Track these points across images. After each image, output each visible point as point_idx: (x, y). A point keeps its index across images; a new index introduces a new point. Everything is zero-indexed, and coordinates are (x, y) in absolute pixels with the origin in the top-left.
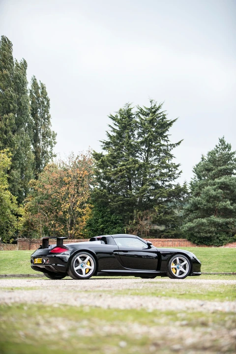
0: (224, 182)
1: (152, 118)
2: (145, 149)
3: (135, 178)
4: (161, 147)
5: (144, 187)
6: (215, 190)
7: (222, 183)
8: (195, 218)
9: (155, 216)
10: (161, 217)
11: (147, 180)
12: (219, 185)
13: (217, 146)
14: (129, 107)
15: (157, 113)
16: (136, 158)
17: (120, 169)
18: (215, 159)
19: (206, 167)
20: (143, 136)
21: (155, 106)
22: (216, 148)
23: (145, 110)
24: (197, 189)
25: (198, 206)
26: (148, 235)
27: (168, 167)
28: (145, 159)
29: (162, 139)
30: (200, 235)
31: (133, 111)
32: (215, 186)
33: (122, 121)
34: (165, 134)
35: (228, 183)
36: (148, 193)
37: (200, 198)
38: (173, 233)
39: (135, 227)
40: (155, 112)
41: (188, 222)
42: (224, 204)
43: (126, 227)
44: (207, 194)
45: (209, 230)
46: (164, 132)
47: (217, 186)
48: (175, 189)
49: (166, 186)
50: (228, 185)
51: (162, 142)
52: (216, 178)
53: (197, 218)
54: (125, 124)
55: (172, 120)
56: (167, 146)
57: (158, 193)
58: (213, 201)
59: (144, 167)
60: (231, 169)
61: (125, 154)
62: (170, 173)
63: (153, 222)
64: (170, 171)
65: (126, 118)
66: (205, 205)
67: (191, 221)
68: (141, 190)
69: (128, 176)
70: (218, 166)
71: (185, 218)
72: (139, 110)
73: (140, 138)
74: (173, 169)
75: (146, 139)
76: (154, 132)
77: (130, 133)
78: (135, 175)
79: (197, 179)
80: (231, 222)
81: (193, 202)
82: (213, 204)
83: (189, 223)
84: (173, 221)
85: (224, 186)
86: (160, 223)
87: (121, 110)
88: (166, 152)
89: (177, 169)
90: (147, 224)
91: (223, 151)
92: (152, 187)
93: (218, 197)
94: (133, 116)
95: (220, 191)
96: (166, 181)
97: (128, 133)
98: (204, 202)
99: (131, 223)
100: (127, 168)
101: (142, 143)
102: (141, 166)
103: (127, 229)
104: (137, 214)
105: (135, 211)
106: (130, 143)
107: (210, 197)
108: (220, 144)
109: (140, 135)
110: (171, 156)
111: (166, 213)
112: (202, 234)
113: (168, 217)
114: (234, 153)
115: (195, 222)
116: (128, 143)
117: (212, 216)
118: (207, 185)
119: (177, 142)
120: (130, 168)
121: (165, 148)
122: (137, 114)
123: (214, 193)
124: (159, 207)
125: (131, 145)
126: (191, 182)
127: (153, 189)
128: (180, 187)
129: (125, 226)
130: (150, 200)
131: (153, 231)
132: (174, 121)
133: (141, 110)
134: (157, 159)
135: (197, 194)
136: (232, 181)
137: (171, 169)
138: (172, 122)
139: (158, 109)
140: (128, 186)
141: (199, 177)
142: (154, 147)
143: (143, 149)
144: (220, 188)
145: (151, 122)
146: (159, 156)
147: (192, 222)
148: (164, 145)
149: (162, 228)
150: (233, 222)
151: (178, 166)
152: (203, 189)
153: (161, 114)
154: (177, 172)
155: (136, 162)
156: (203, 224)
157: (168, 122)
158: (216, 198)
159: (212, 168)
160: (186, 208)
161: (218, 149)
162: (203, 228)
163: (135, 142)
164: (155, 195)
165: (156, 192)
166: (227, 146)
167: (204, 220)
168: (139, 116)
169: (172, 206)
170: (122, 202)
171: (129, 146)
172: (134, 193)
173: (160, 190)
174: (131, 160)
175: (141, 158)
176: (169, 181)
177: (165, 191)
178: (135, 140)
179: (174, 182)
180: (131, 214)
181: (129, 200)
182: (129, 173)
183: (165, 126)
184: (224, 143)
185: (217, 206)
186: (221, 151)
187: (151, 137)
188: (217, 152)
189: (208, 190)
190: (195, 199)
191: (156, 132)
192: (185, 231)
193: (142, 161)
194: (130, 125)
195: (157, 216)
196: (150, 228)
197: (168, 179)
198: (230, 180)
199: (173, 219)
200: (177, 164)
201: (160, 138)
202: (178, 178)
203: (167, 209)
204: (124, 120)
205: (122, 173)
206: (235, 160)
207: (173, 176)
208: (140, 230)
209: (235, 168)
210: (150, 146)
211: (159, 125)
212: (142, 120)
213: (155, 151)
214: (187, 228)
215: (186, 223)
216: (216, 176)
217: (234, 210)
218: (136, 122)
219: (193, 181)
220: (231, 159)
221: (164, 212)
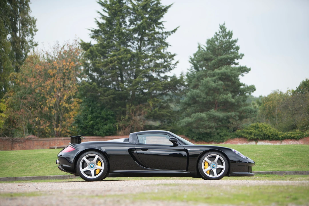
0: (225, 73)
1: (145, 3)
2: (137, 38)
3: (128, 69)
4: (156, 35)
5: (137, 79)
6: (215, 82)
7: (222, 74)
8: (193, 113)
9: (150, 111)
10: (155, 112)
11: (140, 71)
12: (220, 76)
13: (216, 33)
16: (128, 48)
17: (111, 60)
18: (214, 48)
19: (205, 56)
20: (135, 23)
22: (216, 35)
24: (195, 80)
25: (197, 99)
27: (163, 57)
28: (138, 48)
29: (157, 26)
32: (215, 78)
33: (112, 7)
34: (159, 21)
35: (229, 74)
36: (142, 85)
37: (198, 91)
39: (128, 123)
41: (186, 116)
42: (225, 96)
43: (118, 123)
44: (206, 86)
45: (209, 125)
46: (159, 18)
47: (216, 77)
48: (171, 81)
49: (162, 78)
50: (229, 76)
51: (157, 30)
52: (216, 68)
53: (195, 112)
54: (115, 10)
55: (168, 5)
56: (162, 34)
57: (153, 86)
58: (212, 94)
59: (138, 57)
60: (233, 59)
61: (116, 43)
62: (166, 64)
63: (148, 118)
64: (165, 61)
65: (116, 3)
66: (204, 98)
67: (189, 115)
68: (134, 82)
69: (119, 67)
70: (218, 56)
71: (182, 113)
73: (132, 25)
74: (168, 60)
75: (139, 26)
76: (147, 18)
77: (121, 20)
78: (128, 66)
79: (194, 70)
80: (233, 116)
81: (191, 94)
82: (213, 97)
83: (187, 118)
84: (169, 116)
85: (224, 77)
86: (155, 117)
88: (160, 40)
89: (173, 59)
90: (141, 119)
91: (224, 38)
92: (146, 80)
93: (219, 89)
94: (124, 2)
95: (220, 82)
96: (161, 72)
97: (119, 20)
98: (203, 95)
99: (123, 119)
100: (118, 59)
101: (135, 31)
102: (133, 56)
103: (119, 125)
104: (129, 109)
105: (127, 106)
106: (122, 32)
107: (210, 89)
108: (221, 30)
109: (132, 22)
110: (167, 45)
111: (162, 107)
112: (201, 130)
113: (164, 112)
114: (235, 41)
115: (194, 116)
116: (119, 31)
117: (211, 110)
118: (206, 76)
119: (173, 29)
120: (122, 58)
121: (160, 36)
123: (214, 85)
124: (154, 101)
125: (123, 34)
126: (188, 73)
127: (146, 82)
128: (176, 78)
129: (117, 122)
130: (143, 93)
131: (148, 127)
134: (150, 48)
135: (196, 87)
136: (233, 72)
137: (166, 59)
138: (167, 8)
140: (120, 79)
141: (196, 67)
142: (147, 35)
143: (135, 38)
144: (220, 79)
145: (145, 7)
146: (153, 44)
147: (190, 117)
148: (158, 33)
149: (157, 124)
150: (235, 116)
151: (174, 55)
152: (201, 81)
154: (173, 62)
155: (129, 51)
156: (201, 119)
157: (163, 8)
158: (216, 90)
159: (212, 57)
160: (184, 101)
161: (218, 37)
162: (202, 123)
163: (127, 30)
164: (150, 88)
165: (150, 85)
166: (229, 33)
167: (203, 115)
168: (131, 1)
169: (167, 100)
170: (113, 96)
171: (120, 34)
172: (126, 85)
173: (155, 83)
174: (122, 50)
175: (133, 47)
176: (164, 73)
177: (160, 84)
178: (127, 28)
179: (170, 74)
180: (123, 109)
181: (120, 94)
182: (120, 64)
183: (160, 12)
184: (225, 30)
185: (217, 99)
186: (221, 39)
187: (145, 24)
188: (217, 39)
189: (208, 82)
190: (193, 92)
191: (149, 18)
192: (182, 127)
193: (134, 51)
194: (121, 11)
195: (152, 111)
196: (144, 124)
197: (163, 70)
198: (232, 71)
199: (169, 114)
200: (172, 54)
201: (153, 26)
202: (174, 69)
203: (162, 103)
204: (114, 5)
205: (113, 64)
206: (237, 48)
207: (169, 66)
208: (133, 126)
209: (238, 58)
210: (143, 34)
211: (152, 12)
212: (134, 5)
213: (149, 40)
214: (184, 124)
215: (183, 118)
216: (216, 66)
217: (236, 104)
218: (128, 8)
219: (190, 72)
220: (232, 48)
221: (159, 106)
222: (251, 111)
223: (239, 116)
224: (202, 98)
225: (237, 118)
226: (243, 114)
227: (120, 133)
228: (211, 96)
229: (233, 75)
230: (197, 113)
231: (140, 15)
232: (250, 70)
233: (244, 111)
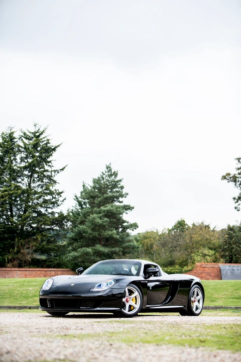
0: (110, 210)
1: (36, 142)
2: (27, 175)
3: (17, 205)
4: (45, 173)
5: (27, 214)
6: (101, 219)
7: (108, 211)
8: (79, 247)
9: (38, 245)
10: (43, 245)
11: (30, 206)
12: (106, 213)
13: (103, 173)
14: (12, 131)
15: (41, 137)
16: (18, 184)
17: (2, 195)
18: (101, 186)
19: (92, 194)
20: (26, 161)
21: (39, 130)
22: (102, 174)
23: (29, 134)
24: (77, 218)
25: (84, 235)
26: (30, 265)
27: (51, 194)
28: (27, 185)
29: (46, 165)
30: (85, 265)
31: (15, 135)
32: (101, 215)
33: (4, 145)
34: (49, 160)
35: (114, 211)
36: (31, 220)
37: (85, 227)
38: (56, 262)
39: (17, 256)
40: (39, 136)
41: (73, 251)
42: (110, 233)
43: (7, 256)
44: (93, 222)
45: (94, 260)
46: (48, 157)
47: (102, 214)
48: (59, 216)
49: (49, 213)
50: (115, 214)
51: (46, 168)
52: (102, 205)
53: (82, 247)
54: (7, 148)
55: (57, 145)
56: (51, 172)
57: (41, 221)
58: (98, 229)
59: (29, 192)
60: (118, 198)
61: (7, 179)
62: (54, 200)
63: (35, 251)
64: (53, 198)
65: (8, 142)
66: (90, 234)
67: (74, 250)
68: (23, 217)
69: (9, 202)
70: (103, 194)
71: (68, 247)
72: (22, 134)
73: (23, 163)
74: (57, 197)
75: (30, 164)
76: (38, 157)
77: (12, 158)
78: (17, 201)
79: (78, 207)
80: (117, 251)
81: (78, 230)
82: (98, 233)
83: (73, 252)
84: (56, 250)
85: (110, 214)
86: (43, 251)
87: (3, 133)
88: (49, 178)
89: (61, 196)
90: (29, 252)
91: (110, 178)
92: (35, 215)
93: (104, 226)
94: (15, 140)
95: (106, 219)
96: (50, 208)
97: (10, 157)
98: (90, 231)
99: (12, 252)
100: (9, 194)
101: (25, 168)
102: (24, 192)
103: (8, 257)
104: (18, 242)
105: (16, 239)
106: (13, 169)
107: (96, 225)
108: (107, 170)
109: (22, 160)
110: (55, 182)
111: (49, 242)
112: (86, 263)
113: (51, 246)
114: (120, 181)
115: (80, 251)
116: (10, 168)
117: (97, 246)
118: (92, 213)
119: (62, 168)
120: (13, 193)
121: (49, 174)
122: (20, 138)
123: (100, 221)
124: (42, 235)
125: (14, 171)
126: (72, 210)
127: (35, 217)
128: (63, 214)
129: (6, 254)
130: (32, 227)
131: (35, 260)
132: (58, 146)
133: (25, 134)
134: (40, 185)
135: (82, 223)
136: (118, 209)
137: (54, 196)
138: (56, 147)
139: (42, 133)
140: (9, 213)
141: (80, 204)
142: (37, 172)
143: (26, 175)
144: (106, 216)
145: (35, 146)
146: (42, 182)
147: (77, 252)
148: (47, 171)
149: (44, 257)
150: (119, 252)
151: (62, 193)
152: (88, 217)
153: (45, 139)
154: (61, 199)
155: (18, 188)
156: (87, 254)
157: (53, 148)
158: (102, 227)
159: (98, 195)
160: (70, 236)
161: (104, 176)
162: (88, 257)
163: (18, 167)
164: (38, 223)
165: (38, 220)
166: (114, 173)
167: (89, 250)
168: (22, 140)
169: (55, 235)
170: (3, 230)
171: (11, 171)
172: (16, 220)
173: (43, 218)
174: (13, 186)
175: (23, 183)
176: (52, 209)
177: (48, 219)
178: (18, 165)
179: (56, 210)
180: (13, 242)
181: (10, 227)
182: (11, 199)
183: (49, 151)
184: (111, 170)
185: (103, 235)
186: (107, 178)
187: (35, 162)
188: (103, 178)
189: (94, 218)
190: (80, 228)
191: (40, 157)
192: (68, 261)
193: (24, 187)
194: (12, 149)
195: (40, 245)
196: (32, 257)
197: (51, 206)
198: (117, 208)
199: (56, 248)
200: (60, 191)
201: (43, 164)
202: (62, 205)
203: (49, 238)
204: (6, 143)
205: (4, 199)
206: (122, 188)
207: (57, 203)
208: (21, 259)
209: (122, 196)
210: (33, 172)
211: (43, 150)
212: (25, 144)
213: (38, 177)
214: (71, 258)
215: (70, 253)
216: (102, 204)
217: (120, 240)
218: (19, 146)
219: (74, 209)
220: (118, 187)
221: (47, 240)
222: (134, 247)
223: (122, 252)
224: (88, 234)
225: (121, 254)
226: (126, 250)
227: (8, 265)
228: (97, 232)
229: (118, 212)
230: (83, 248)
231: (30, 153)
232: (133, 208)
233: (128, 247)
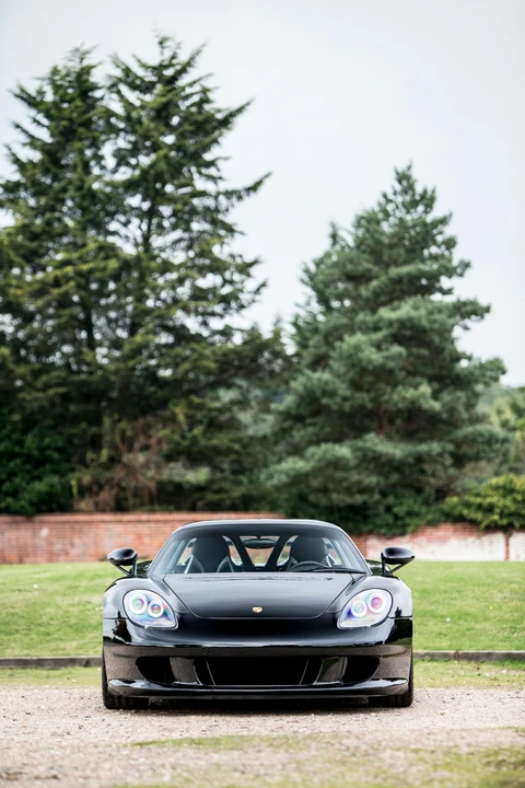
0: (410, 319)
1: (164, 100)
2: (139, 209)
3: (108, 308)
4: (196, 201)
5: (138, 338)
6: (378, 347)
7: (403, 324)
8: (310, 443)
9: (176, 437)
10: (194, 440)
11: (148, 312)
12: (395, 330)
13: (385, 196)
14: (86, 63)
15: (181, 82)
16: (111, 239)
17: (56, 277)
18: (379, 242)
19: (349, 267)
21: (173, 57)
22: (383, 201)
23: (140, 72)
24: (318, 341)
25: (325, 401)
26: (151, 502)
27: (218, 270)
28: (140, 240)
29: (200, 173)
30: (330, 499)
31: (97, 77)
32: (380, 335)
33: (60, 109)
34: (207, 157)
35: (425, 323)
36: (151, 357)
37: (326, 376)
38: (237, 492)
40: (174, 79)
41: (290, 454)
42: (410, 393)
43: (77, 475)
44: (352, 360)
45: (359, 482)
46: (206, 148)
47: (384, 332)
48: (245, 343)
49: (215, 333)
50: (425, 331)
52: (384, 304)
53: (317, 443)
54: (70, 120)
56: (216, 198)
57: (186, 359)
58: (371, 384)
59: (140, 270)
60: (434, 277)
61: (71, 223)
62: (227, 290)
63: (169, 458)
64: (225, 282)
65: (73, 99)
66: (345, 399)
67: (297, 451)
68: (127, 347)
69: (81, 298)
70: (388, 265)
71: (276, 442)
72: (118, 73)
73: (123, 169)
75: (145, 173)
76: (171, 147)
77: (89, 153)
78: (108, 296)
79: (316, 307)
80: (434, 453)
81: (305, 387)
82: (373, 395)
83: (291, 459)
84: (237, 453)
85: (408, 333)
86: (194, 458)
87: (55, 71)
88: (212, 215)
89: (249, 276)
90: (148, 462)
91: (408, 212)
92: (165, 338)
93: (391, 372)
94: (97, 94)
95: (396, 349)
96: (213, 314)
97: (81, 152)
98: (343, 389)
99: (93, 460)
100: (79, 274)
101: (131, 186)
102: (127, 265)
103: (79, 481)
104: (113, 430)
105: (107, 421)
106: (90, 189)
107: (363, 371)
108: (398, 188)
109: (122, 158)
110: (230, 230)
111: (213, 425)
112: (334, 496)
113: (221, 440)
114: (443, 221)
115: (313, 455)
116: (81, 188)
117: (367, 437)
118: (351, 329)
119: (250, 183)
120: (91, 271)
121: (210, 202)
122: (114, 85)
123: (376, 357)
124: (190, 405)
125: (92, 195)
126: (297, 317)
127: (167, 346)
128: (260, 336)
129: (73, 470)
130: (156, 380)
131: (170, 488)
132: (240, 110)
133: (127, 71)
134: (180, 240)
135: (319, 362)
136: (437, 317)
137: (227, 275)
138: (232, 115)
139: (183, 70)
140: (83, 335)
141: (323, 300)
142: (170, 200)
143: (133, 208)
144: (396, 339)
145: (162, 113)
146: (188, 229)
147: (302, 457)
148: (203, 194)
149: (200, 475)
150: (440, 454)
151: (253, 264)
152: (338, 344)
153: (197, 88)
154: (250, 285)
155: (109, 251)
156: (337, 464)
157: (219, 116)
158: (384, 375)
159: (369, 271)
160: (282, 408)
161: (390, 207)
162: (339, 475)
163: (107, 184)
164: (177, 364)
165: (177, 356)
166: (423, 196)
167: (343, 451)
168: (119, 92)
169: (233, 402)
170: (61, 390)
171: (83, 197)
172: (105, 356)
173: (193, 350)
174: (92, 246)
175: (126, 236)
176: (222, 316)
177: (207, 352)
178: (108, 178)
179: (239, 321)
180: (94, 430)
181: (83, 383)
182: (86, 288)
183: (209, 127)
184: (410, 188)
185: (387, 402)
186: (398, 214)
187: (163, 166)
188: (387, 215)
189: (357, 348)
190: (310, 379)
191: (178, 147)
192: (278, 488)
193: (129, 250)
194: (88, 124)
195: (183, 437)
196: (158, 477)
197: (218, 308)
198: (431, 313)
199: (237, 447)
200: (248, 259)
201: (190, 171)
202: (254, 305)
203: (214, 414)
204: (65, 105)
205: (62, 290)
206: (450, 244)
207: (237, 298)
208: (124, 484)
209: (450, 272)
210: (157, 197)
211: (187, 127)
212: (129, 106)
213: (174, 214)
214: (284, 479)
215: (280, 460)
216: (383, 298)
217: (445, 416)
218: (109, 114)
219: (302, 313)
220: (435, 243)
221: (206, 421)
222: (491, 440)
223: (453, 455)
224: (338, 399)
225: (449, 461)
226: (465, 449)
227: (83, 505)
228: (368, 391)
229: (436, 326)
230: (324, 446)
231: (146, 137)
232: (487, 310)
233: (471, 440)
